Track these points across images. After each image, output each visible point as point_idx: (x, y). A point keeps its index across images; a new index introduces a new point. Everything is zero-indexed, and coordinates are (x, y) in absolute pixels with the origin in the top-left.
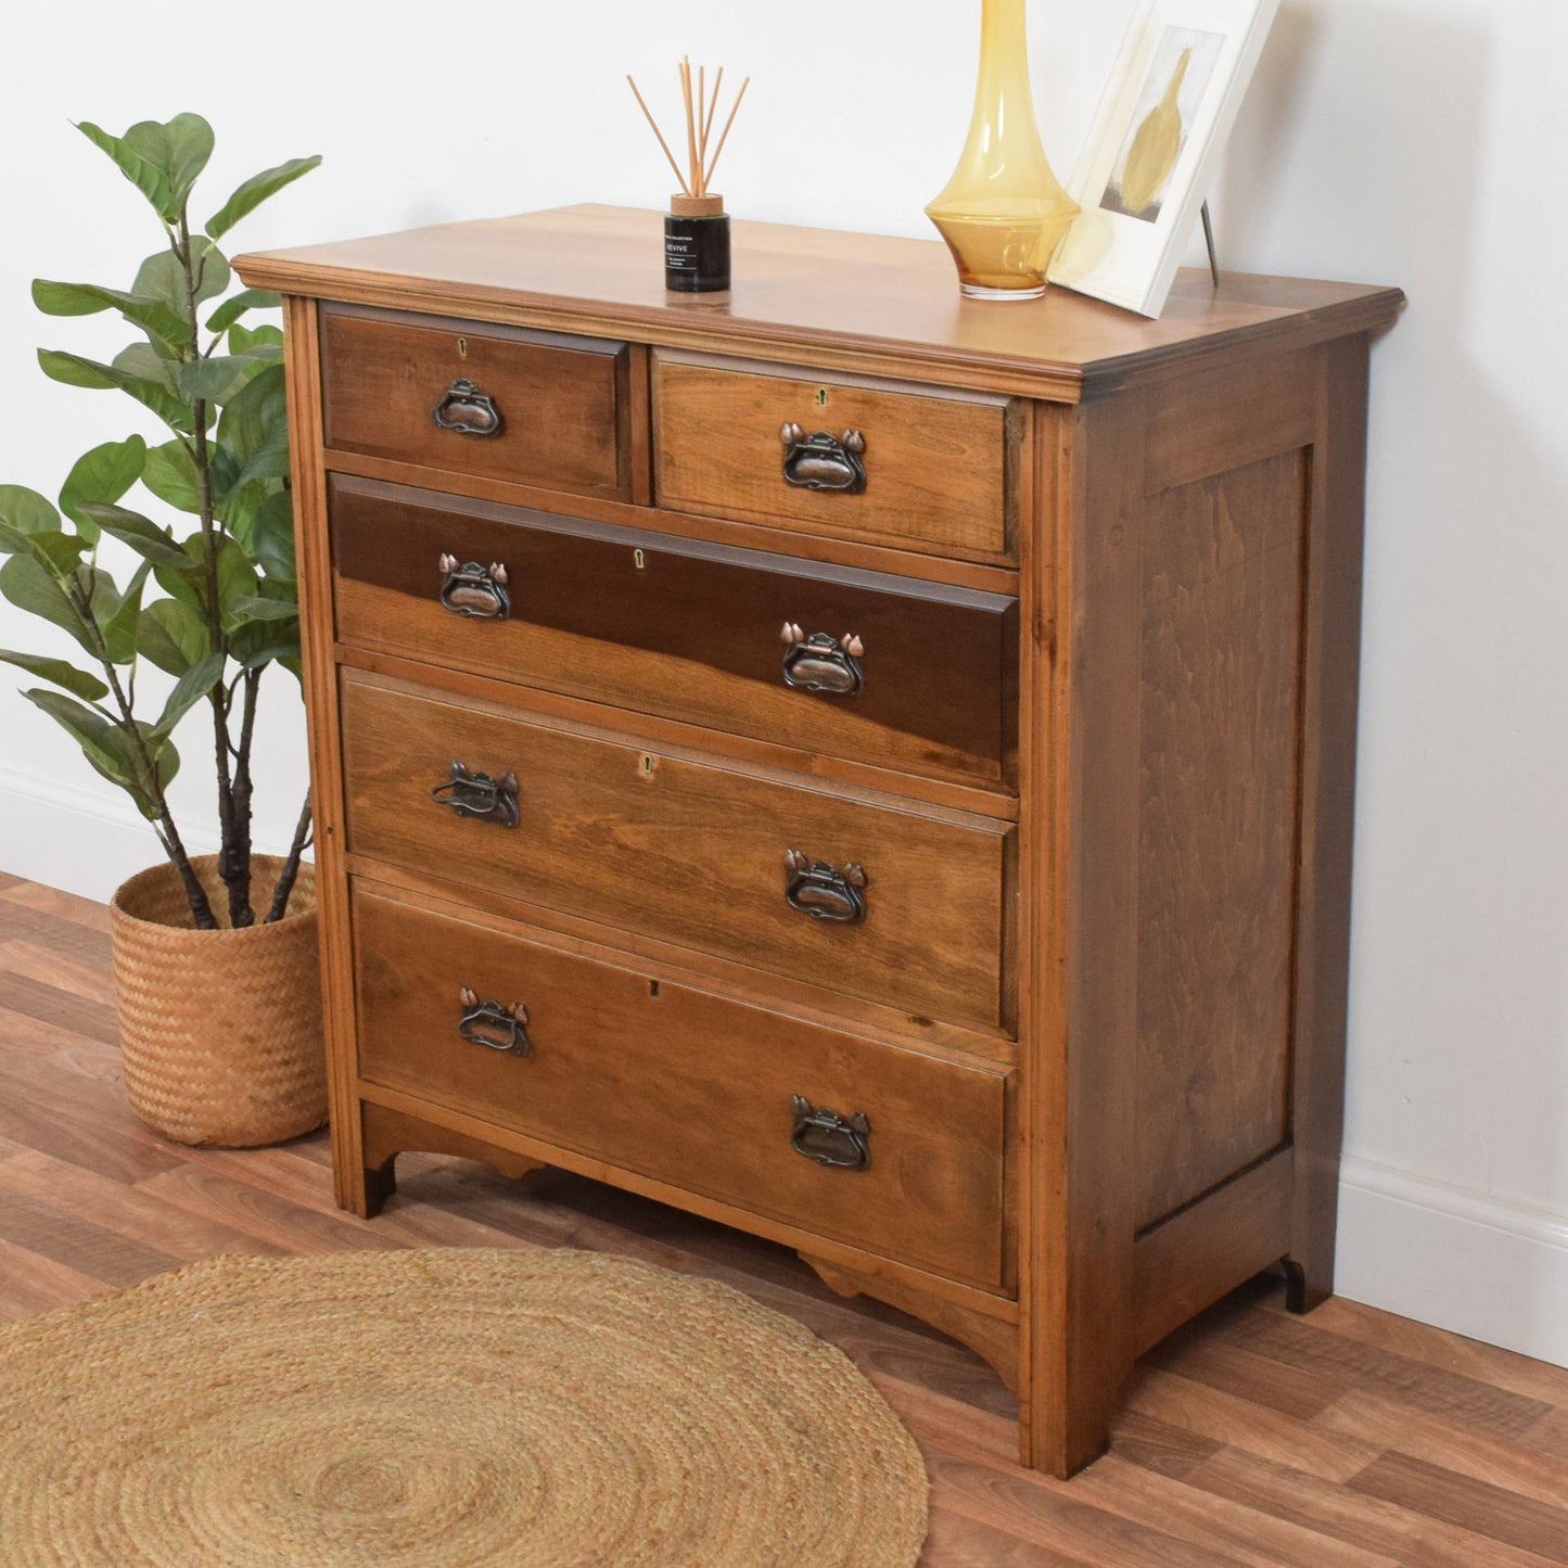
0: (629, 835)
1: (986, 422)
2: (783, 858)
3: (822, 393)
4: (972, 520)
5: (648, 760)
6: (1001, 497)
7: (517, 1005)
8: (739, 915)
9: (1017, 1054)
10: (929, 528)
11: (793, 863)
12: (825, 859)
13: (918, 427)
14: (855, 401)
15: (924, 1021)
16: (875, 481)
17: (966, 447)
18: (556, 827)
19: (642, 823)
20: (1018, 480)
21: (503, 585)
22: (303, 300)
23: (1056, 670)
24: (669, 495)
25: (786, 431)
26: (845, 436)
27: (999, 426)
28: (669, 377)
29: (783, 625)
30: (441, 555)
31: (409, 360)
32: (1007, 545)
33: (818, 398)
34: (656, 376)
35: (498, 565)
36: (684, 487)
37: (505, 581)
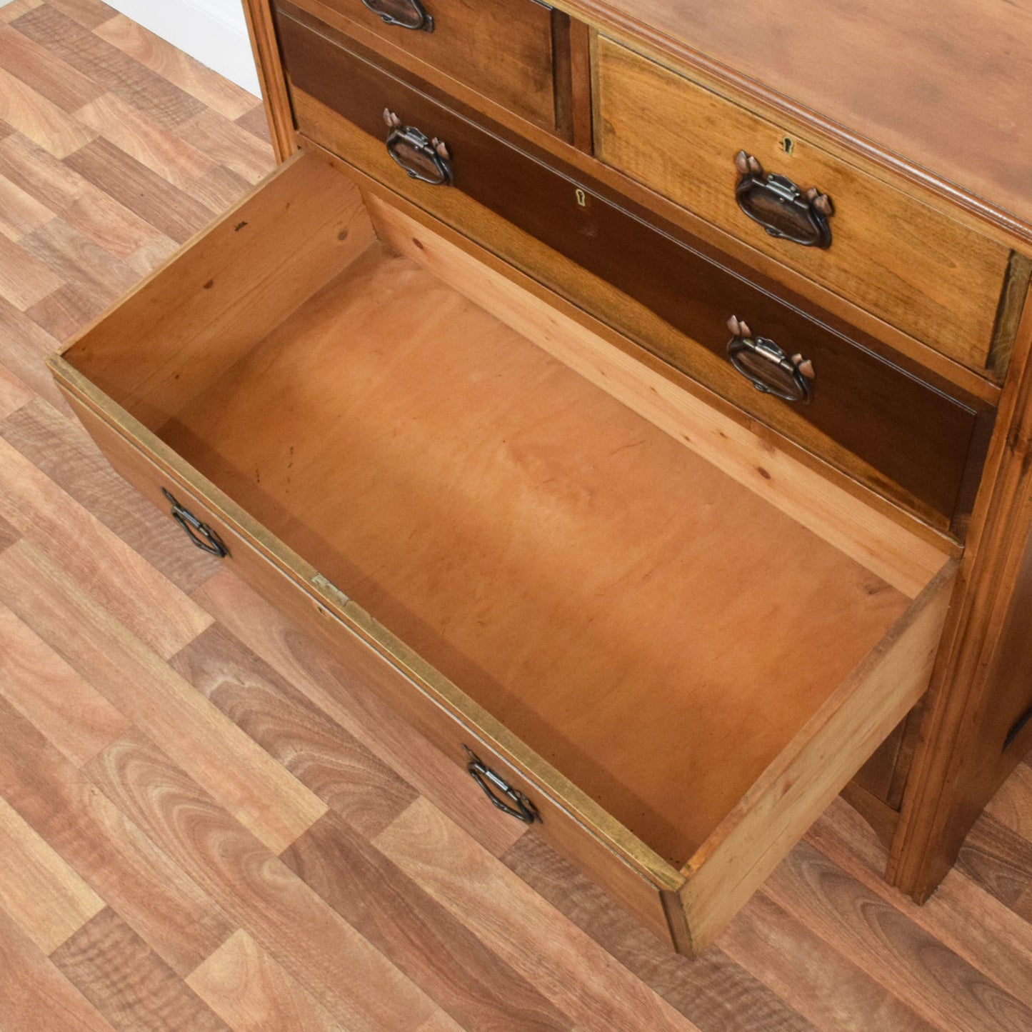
1: (987, 252)
3: (788, 142)
6: (991, 324)
13: (900, 221)
14: (826, 165)
16: (840, 244)
20: (1017, 314)
21: (445, 160)
23: (1027, 478)
24: (608, 157)
25: (741, 160)
26: (810, 193)
27: (1003, 262)
28: (609, 54)
29: (730, 316)
30: (384, 108)
32: (989, 364)
33: (782, 144)
34: (593, 43)
35: (439, 141)
36: (625, 158)
37: (447, 157)
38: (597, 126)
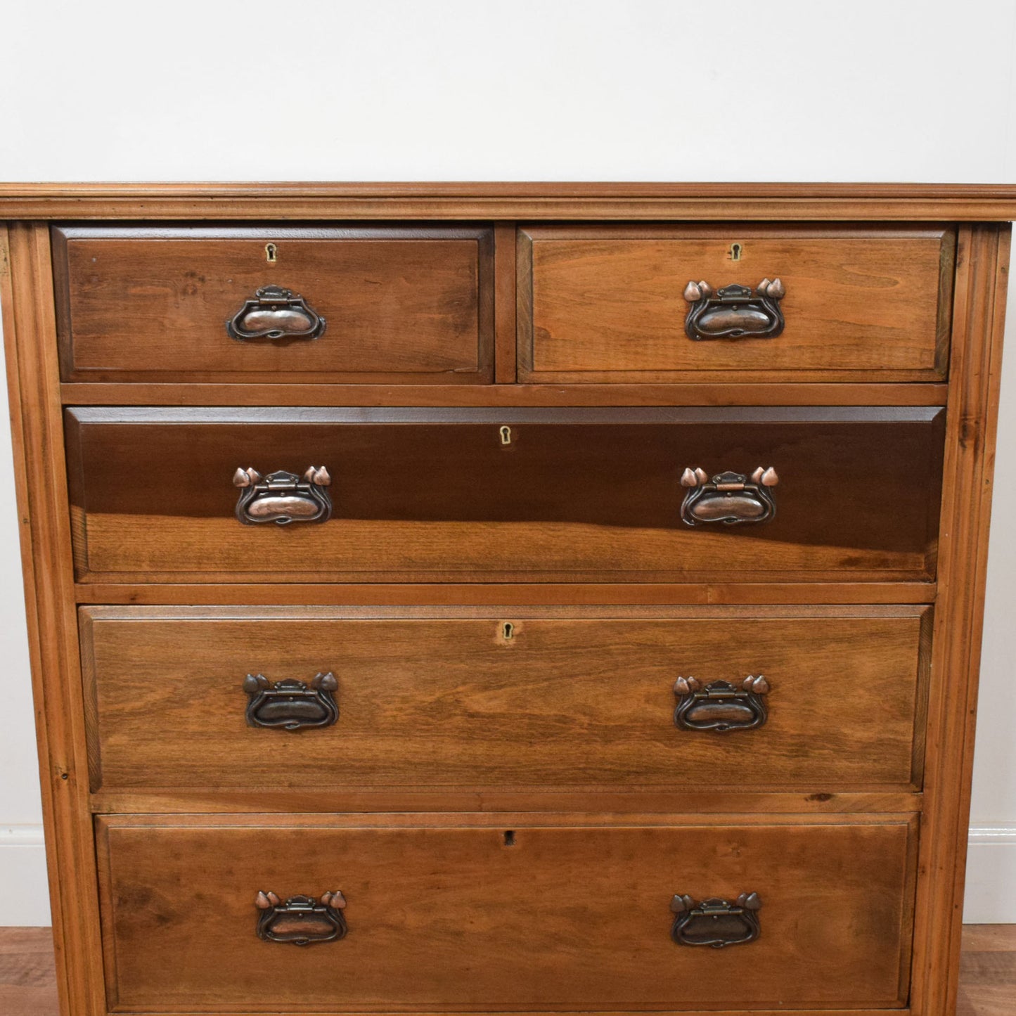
0: (481, 702)
1: (922, 253)
2: (672, 686)
3: (736, 248)
4: (902, 344)
5: (508, 627)
7: (333, 893)
8: (619, 748)
9: (922, 801)
10: (852, 358)
11: (688, 689)
12: (722, 677)
14: (774, 251)
15: (822, 797)
16: (792, 324)
17: (899, 279)
18: (388, 713)
19: (500, 687)
20: (949, 303)
21: (325, 487)
22: (29, 224)
23: (979, 464)
24: (541, 369)
25: (692, 289)
26: (762, 285)
27: (936, 255)
28: (547, 254)
29: (683, 472)
30: (235, 470)
31: (193, 275)
32: (937, 362)
33: (730, 253)
34: (522, 257)
35: (318, 468)
36: (561, 359)
37: (328, 482)
38: (524, 345)
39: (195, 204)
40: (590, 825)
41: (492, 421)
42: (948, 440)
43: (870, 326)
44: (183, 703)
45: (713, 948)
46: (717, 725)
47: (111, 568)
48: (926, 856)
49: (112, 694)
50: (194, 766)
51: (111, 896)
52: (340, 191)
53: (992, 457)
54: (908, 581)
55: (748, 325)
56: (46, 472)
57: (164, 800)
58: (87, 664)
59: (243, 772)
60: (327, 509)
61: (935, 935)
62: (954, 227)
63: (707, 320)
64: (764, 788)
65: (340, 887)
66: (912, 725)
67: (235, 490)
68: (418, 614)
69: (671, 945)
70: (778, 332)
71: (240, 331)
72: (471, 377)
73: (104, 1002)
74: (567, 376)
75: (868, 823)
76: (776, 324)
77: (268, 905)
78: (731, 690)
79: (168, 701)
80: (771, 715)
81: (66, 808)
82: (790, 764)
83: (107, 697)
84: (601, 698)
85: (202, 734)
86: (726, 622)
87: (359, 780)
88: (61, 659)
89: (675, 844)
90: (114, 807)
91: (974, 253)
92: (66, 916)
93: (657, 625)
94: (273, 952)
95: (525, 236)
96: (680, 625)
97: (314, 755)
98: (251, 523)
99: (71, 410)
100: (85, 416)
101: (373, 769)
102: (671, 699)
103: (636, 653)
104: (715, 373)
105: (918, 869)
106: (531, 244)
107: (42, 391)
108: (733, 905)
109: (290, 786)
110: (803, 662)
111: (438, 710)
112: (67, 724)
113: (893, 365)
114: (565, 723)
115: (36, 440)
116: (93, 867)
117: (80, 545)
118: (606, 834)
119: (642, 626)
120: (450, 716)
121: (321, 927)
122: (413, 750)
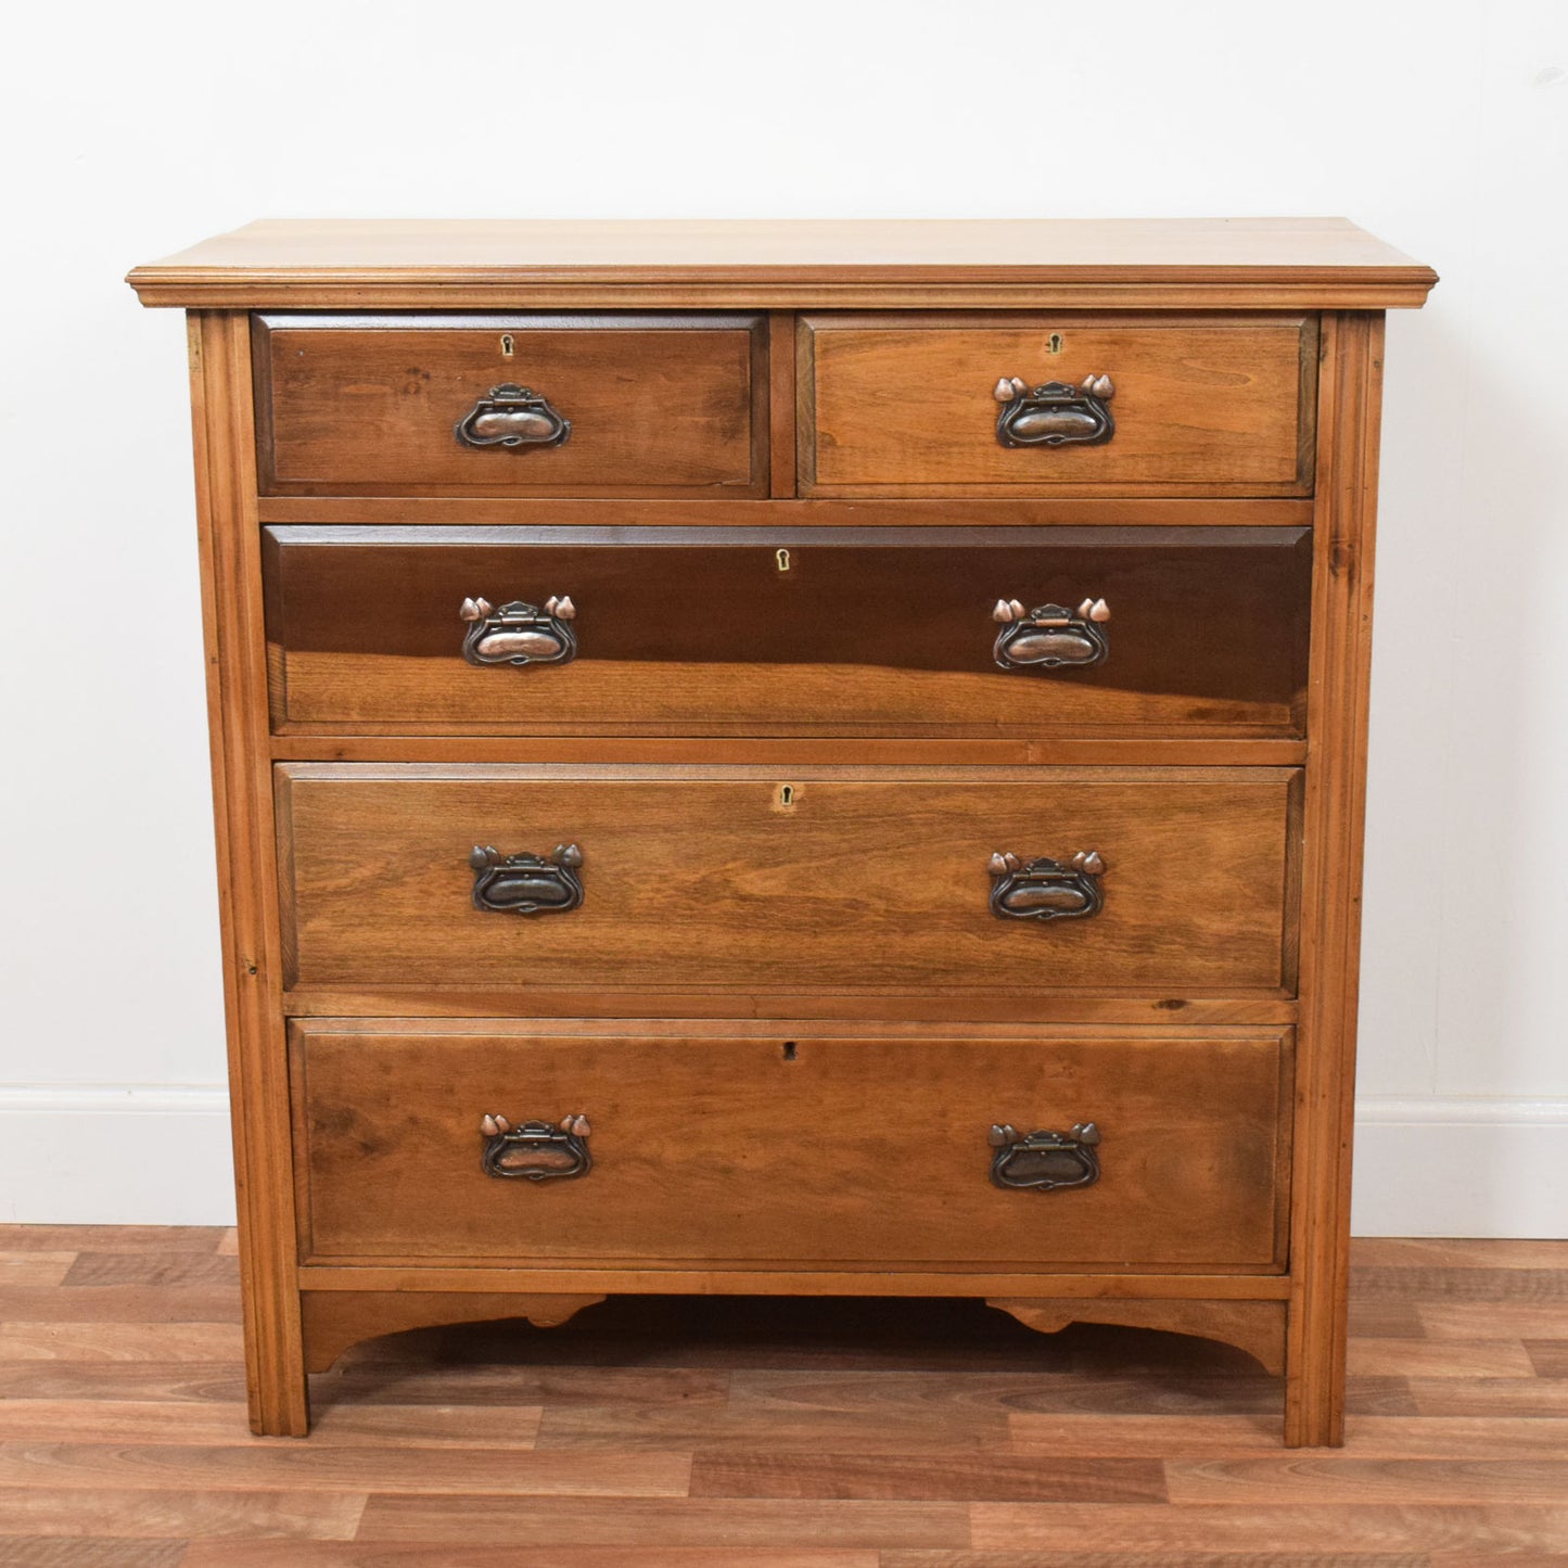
0: (756, 883)
2: (987, 865)
3: (1055, 339)
4: (1256, 452)
5: (787, 791)
7: (575, 1117)
8: (922, 940)
9: (1296, 1010)
10: (1198, 468)
11: (1005, 867)
12: (1047, 854)
13: (1185, 362)
14: (1100, 342)
15: (1173, 1004)
16: (1123, 428)
17: (1250, 376)
18: (643, 895)
19: (778, 864)
20: (1313, 402)
21: (568, 620)
22: (224, 314)
23: (1355, 596)
24: (826, 481)
25: (1003, 387)
26: (1088, 382)
27: (1294, 347)
28: (831, 346)
29: (996, 604)
30: (463, 600)
31: (416, 371)
32: (1299, 473)
33: (1048, 345)
34: (803, 349)
35: (560, 598)
36: (849, 469)
37: (572, 615)
38: (805, 454)
39: (421, 291)
40: (888, 1036)
41: (767, 543)
42: (1315, 567)
43: (1218, 431)
44: (397, 880)
45: (1042, 1192)
46: (1040, 911)
47: (315, 717)
48: (1305, 1079)
49: (313, 869)
50: (408, 958)
51: (306, 1118)
52: (589, 277)
53: (1371, 587)
54: (1274, 737)
55: (1069, 430)
56: (238, 602)
57: (372, 1000)
58: (282, 833)
59: (467, 966)
60: (570, 648)
61: (1319, 1182)
62: (1316, 315)
63: (1022, 423)
64: (1101, 991)
65: (584, 1110)
66: (1280, 914)
67: (463, 624)
68: (679, 774)
69: (989, 1188)
70: (1107, 437)
71: (469, 437)
72: (743, 491)
73: (294, 1252)
74: (857, 490)
75: (1232, 1038)
76: (1102, 430)
77: (496, 1132)
78: (1057, 870)
79: (380, 878)
80: (1107, 901)
81: (253, 1011)
82: (1132, 963)
83: (307, 872)
84: (900, 879)
85: (420, 918)
86: (1050, 787)
87: (607, 977)
88: (251, 826)
89: (994, 1061)
90: (312, 1010)
91: (1341, 344)
92: (250, 1143)
93: (967, 789)
94: (500, 1191)
95: (806, 325)
96: (994, 790)
97: (555, 946)
98: (481, 664)
99: (269, 528)
100: (285, 535)
101: (623, 964)
102: (986, 879)
103: (942, 823)
104: (1033, 486)
105: (1293, 1096)
106: (812, 333)
107: (236, 506)
108: (1066, 1138)
109: (524, 984)
110: (1144, 836)
111: (702, 891)
112: (257, 904)
113: (1247, 477)
114: (856, 909)
115: (228, 564)
116: (284, 1084)
117: (277, 690)
118: (908, 1047)
119: (949, 791)
120: (717, 900)
121: (557, 1159)
122: (672, 940)
